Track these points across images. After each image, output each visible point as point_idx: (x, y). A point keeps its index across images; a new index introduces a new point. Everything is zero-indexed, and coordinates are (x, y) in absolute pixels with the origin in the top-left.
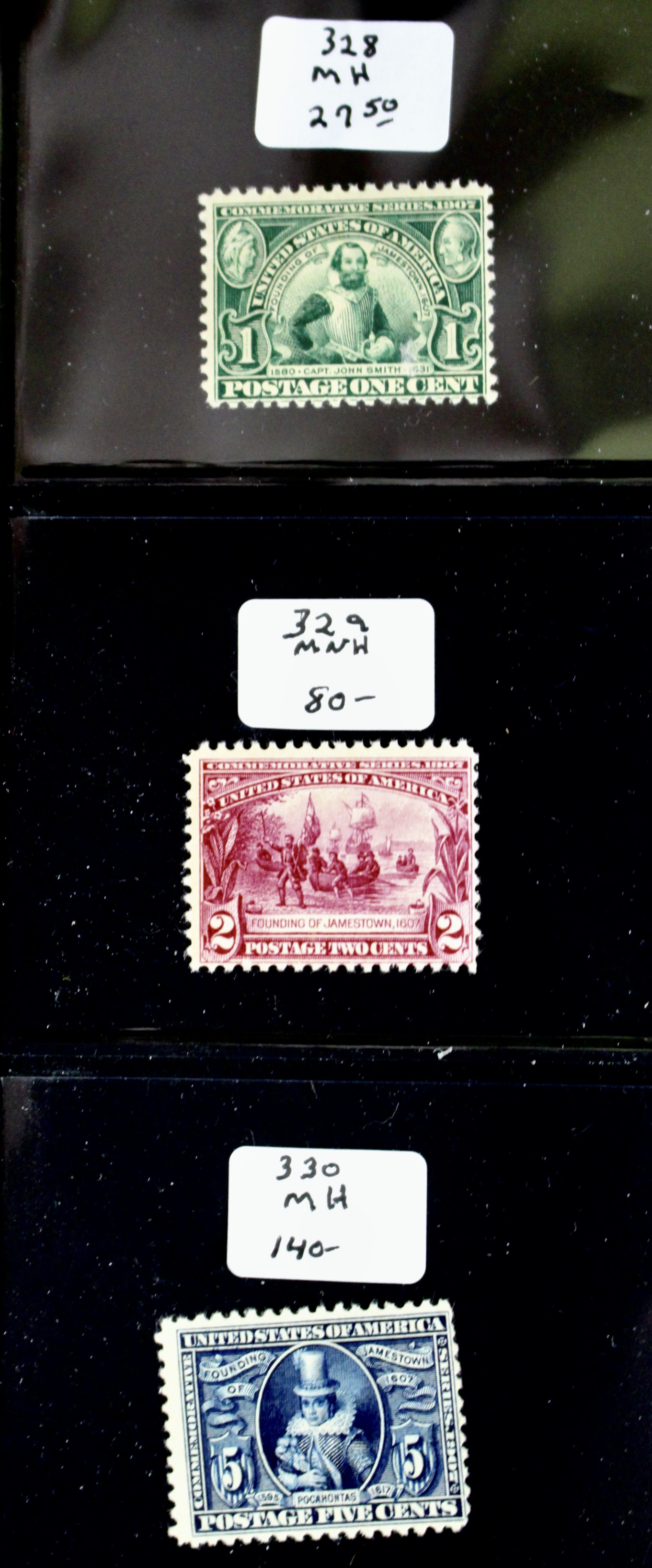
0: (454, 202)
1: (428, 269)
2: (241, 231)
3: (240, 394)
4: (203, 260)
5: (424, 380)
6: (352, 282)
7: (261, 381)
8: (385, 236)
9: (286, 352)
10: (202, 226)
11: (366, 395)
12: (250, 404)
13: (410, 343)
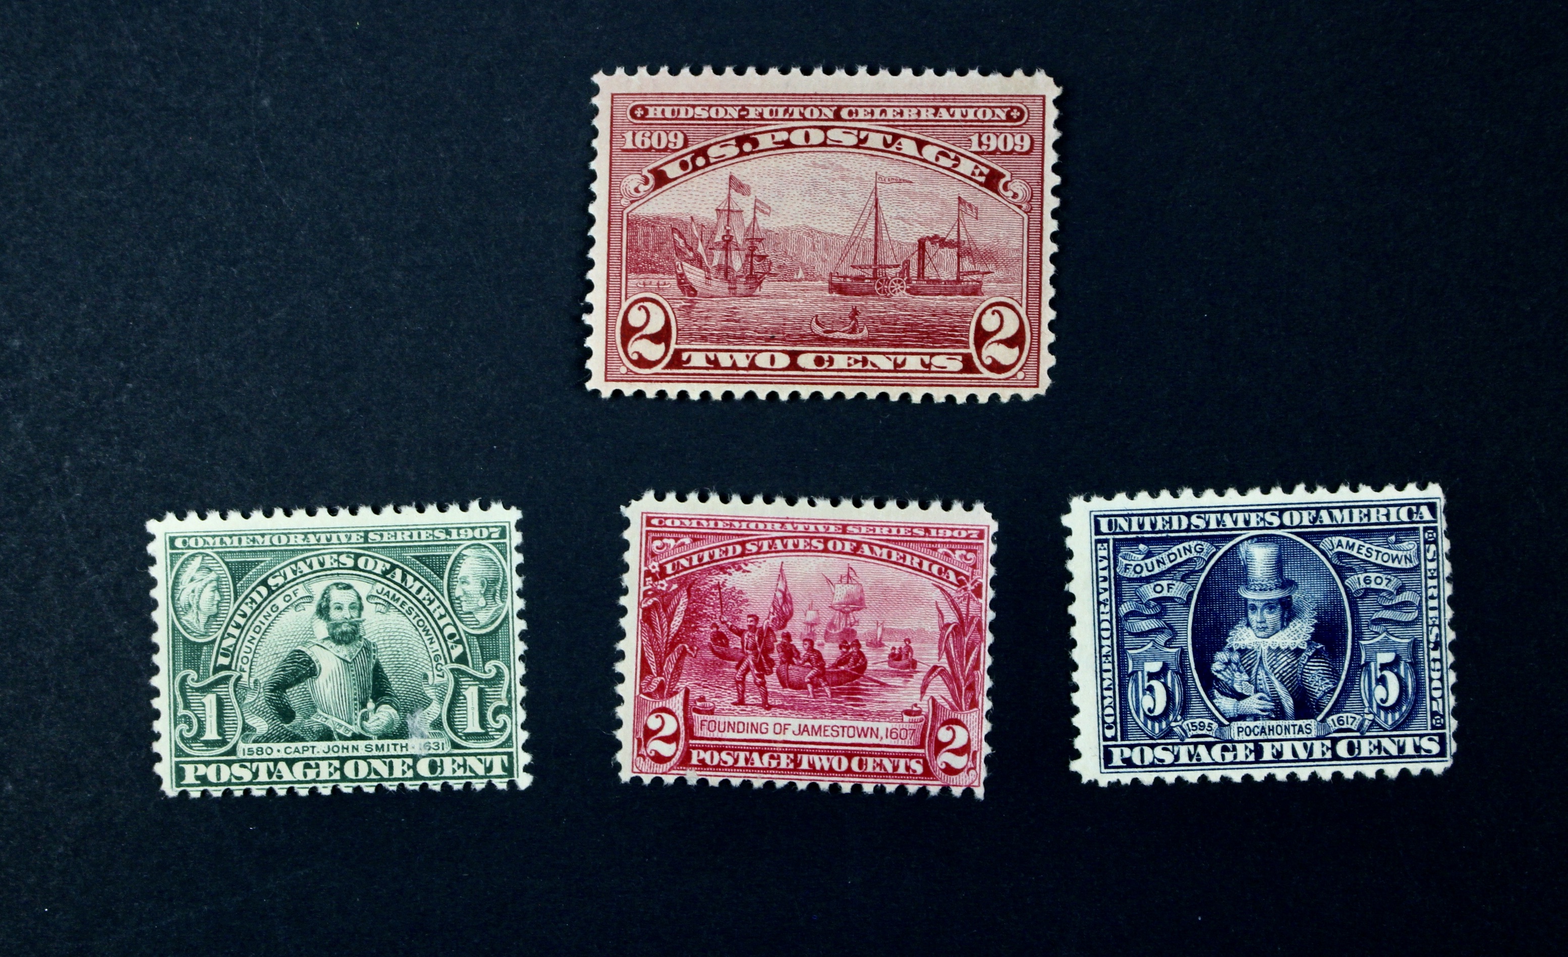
0: (473, 529)
1: (441, 617)
2: (199, 569)
3: (203, 780)
4: (154, 605)
5: (438, 759)
6: (343, 634)
7: (229, 764)
8: (384, 574)
9: (261, 726)
10: (152, 561)
11: (364, 780)
12: (216, 792)
13: (419, 715)
